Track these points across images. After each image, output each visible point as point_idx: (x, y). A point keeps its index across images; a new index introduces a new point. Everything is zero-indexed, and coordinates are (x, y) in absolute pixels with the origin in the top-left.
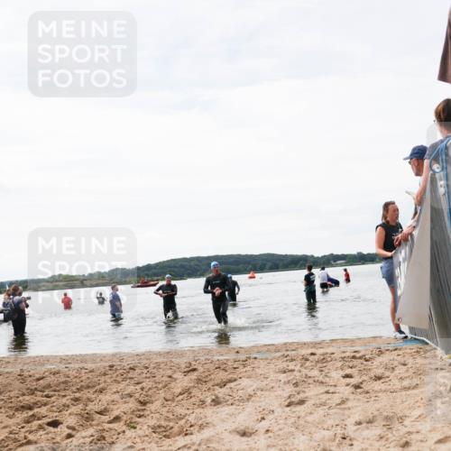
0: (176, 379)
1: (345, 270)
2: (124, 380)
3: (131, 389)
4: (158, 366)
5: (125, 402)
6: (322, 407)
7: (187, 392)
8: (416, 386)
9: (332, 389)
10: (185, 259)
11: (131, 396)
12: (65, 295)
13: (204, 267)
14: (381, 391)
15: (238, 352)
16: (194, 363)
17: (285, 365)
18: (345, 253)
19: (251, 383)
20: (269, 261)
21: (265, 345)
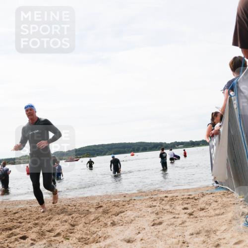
0: (91, 212)
1: (184, 150)
2: (62, 213)
3: (66, 218)
4: (81, 205)
5: (63, 225)
6: (171, 226)
7: (97, 219)
8: (223, 213)
9: (177, 216)
10: (95, 146)
11: (66, 222)
12: (27, 167)
14: (204, 216)
15: (125, 196)
16: (101, 203)
17: (151, 203)
18: (183, 141)
19: (132, 213)
20: (141, 146)
21: (140, 192)
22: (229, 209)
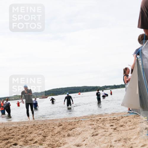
0: (55, 128)
2: (38, 129)
3: (41, 132)
4: (49, 124)
5: (39, 137)
6: (103, 136)
7: (59, 132)
8: (134, 128)
9: (107, 130)
10: (57, 89)
11: (41, 135)
12: (18, 102)
13: (64, 91)
14: (123, 130)
15: (75, 119)
16: (61, 123)
17: (91, 123)
18: (110, 85)
19: (80, 129)
20: (85, 89)
21: (84, 116)
22: (138, 126)
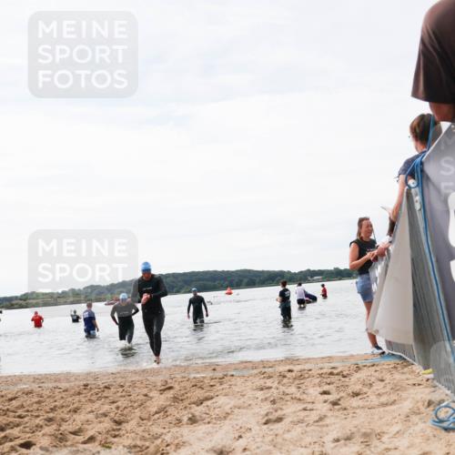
0: (152, 398)
1: (323, 286)
2: (99, 399)
3: (106, 408)
4: (134, 384)
5: (100, 422)
6: (300, 425)
7: (163, 410)
8: (394, 402)
9: (310, 406)
11: (106, 416)
12: (36, 313)
13: (180, 284)
14: (359, 407)
15: (214, 370)
16: (169, 381)
17: (262, 382)
19: (228, 401)
20: (245, 277)
21: (242, 362)
22: (404, 395)
